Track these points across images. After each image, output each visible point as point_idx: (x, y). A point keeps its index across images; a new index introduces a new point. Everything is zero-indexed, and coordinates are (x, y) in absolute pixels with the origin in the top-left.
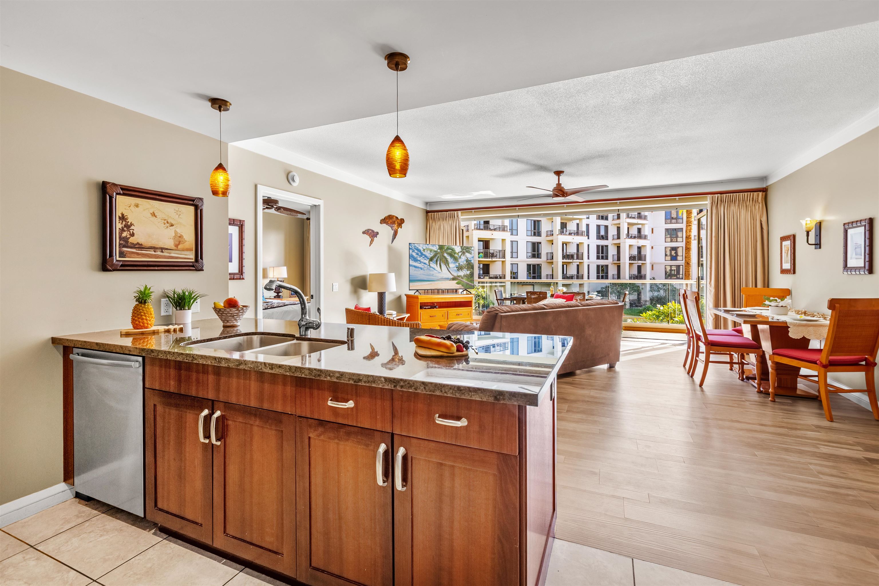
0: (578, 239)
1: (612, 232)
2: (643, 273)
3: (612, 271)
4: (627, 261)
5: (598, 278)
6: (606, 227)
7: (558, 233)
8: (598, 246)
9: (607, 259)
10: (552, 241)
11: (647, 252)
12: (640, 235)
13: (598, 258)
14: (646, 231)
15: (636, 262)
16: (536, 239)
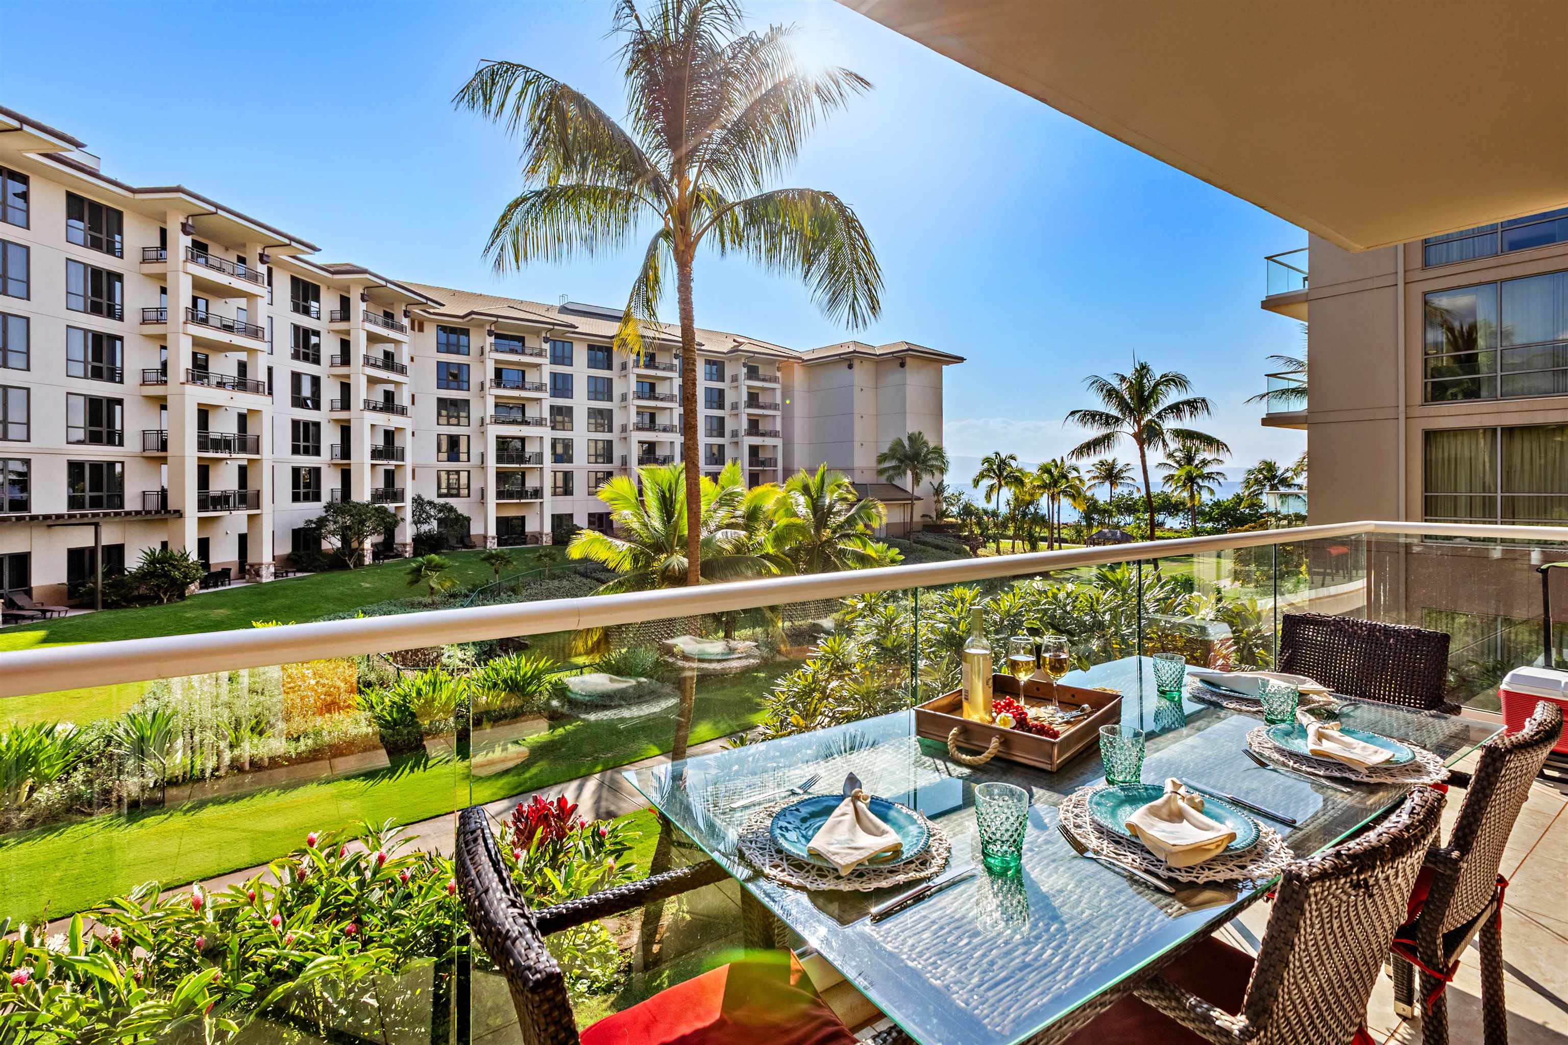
0: (245, 401)
1: (330, 392)
2: (398, 485)
3: (330, 483)
4: (368, 461)
5: (296, 498)
6: (316, 381)
7: (183, 378)
8: (295, 424)
9: (317, 452)
10: (164, 398)
11: (406, 442)
12: (389, 404)
13: (295, 450)
14: (403, 399)
15: (385, 462)
16: (102, 389)
